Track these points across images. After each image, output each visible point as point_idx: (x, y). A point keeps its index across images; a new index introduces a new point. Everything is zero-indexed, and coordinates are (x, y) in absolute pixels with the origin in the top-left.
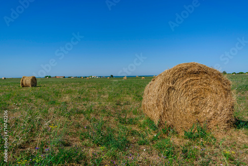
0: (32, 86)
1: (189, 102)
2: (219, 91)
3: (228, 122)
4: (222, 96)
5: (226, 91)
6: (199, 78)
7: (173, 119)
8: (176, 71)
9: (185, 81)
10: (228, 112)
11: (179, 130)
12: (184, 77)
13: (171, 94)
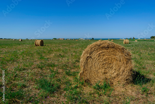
0: (40, 45)
1: (101, 66)
2: (122, 59)
3: (127, 80)
4: (124, 63)
5: (127, 60)
6: (108, 51)
7: (90, 76)
8: (93, 46)
9: (98, 53)
10: (127, 73)
11: (92, 83)
12: (98, 50)
13: (89, 61)
